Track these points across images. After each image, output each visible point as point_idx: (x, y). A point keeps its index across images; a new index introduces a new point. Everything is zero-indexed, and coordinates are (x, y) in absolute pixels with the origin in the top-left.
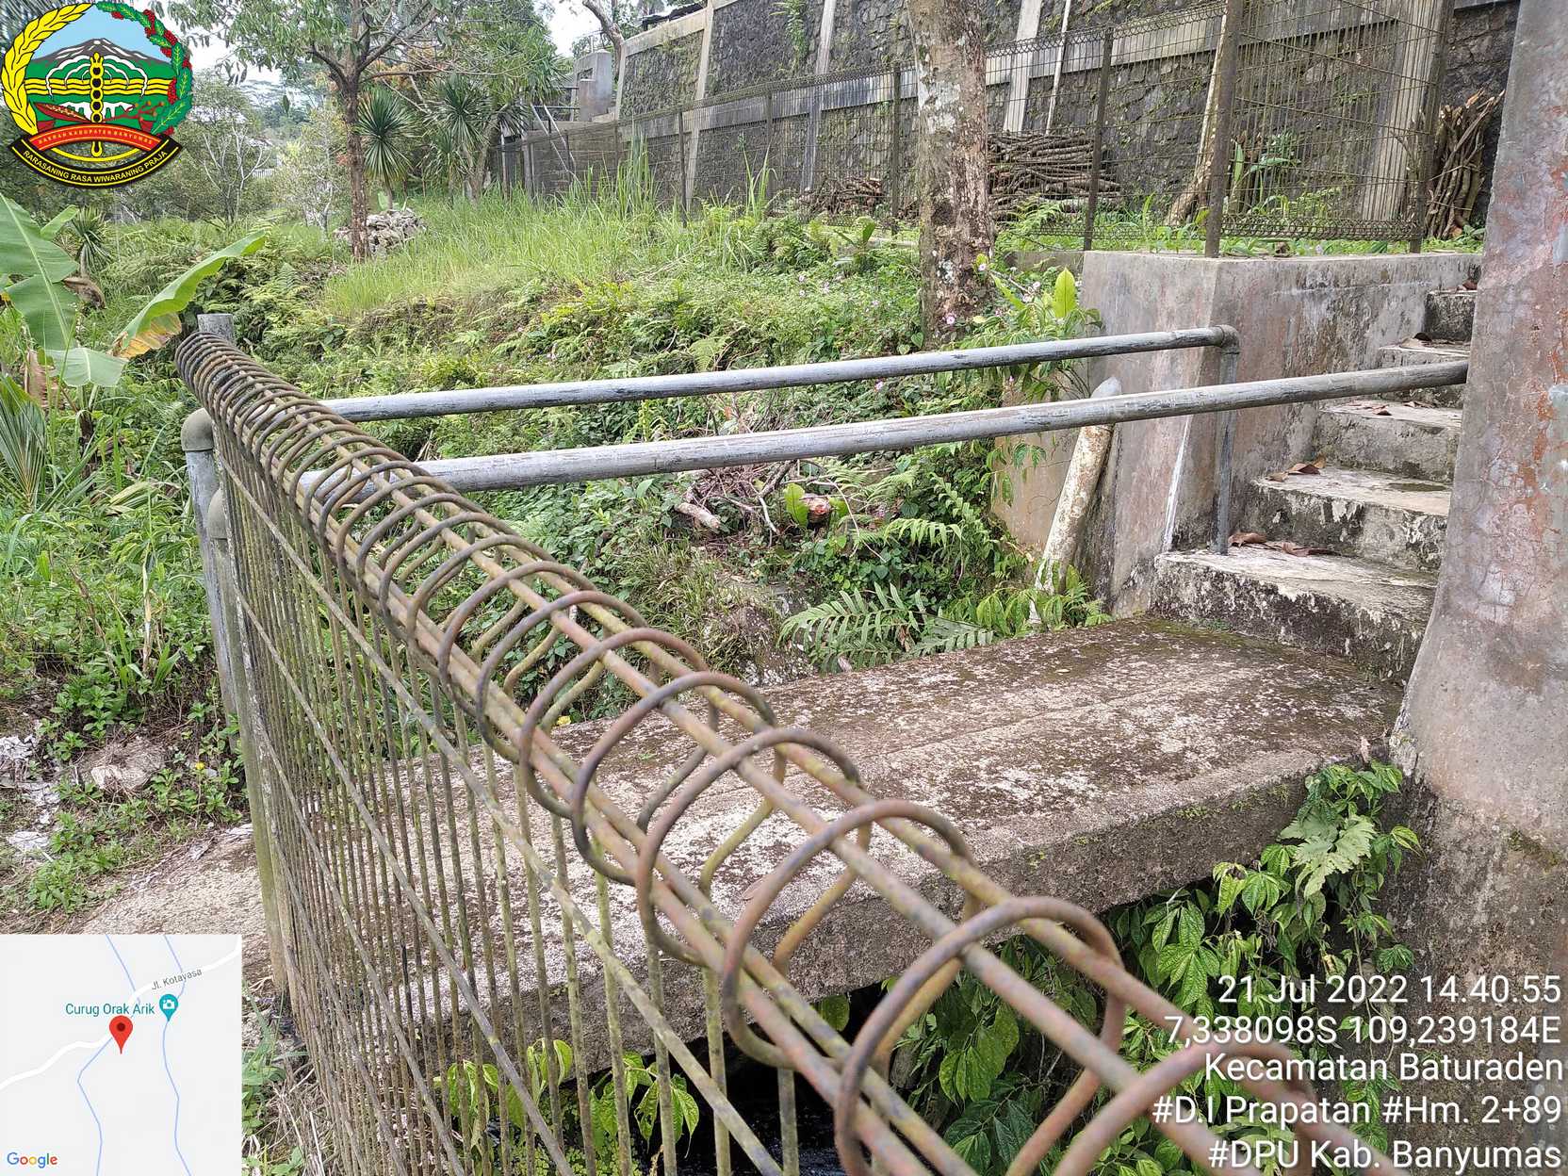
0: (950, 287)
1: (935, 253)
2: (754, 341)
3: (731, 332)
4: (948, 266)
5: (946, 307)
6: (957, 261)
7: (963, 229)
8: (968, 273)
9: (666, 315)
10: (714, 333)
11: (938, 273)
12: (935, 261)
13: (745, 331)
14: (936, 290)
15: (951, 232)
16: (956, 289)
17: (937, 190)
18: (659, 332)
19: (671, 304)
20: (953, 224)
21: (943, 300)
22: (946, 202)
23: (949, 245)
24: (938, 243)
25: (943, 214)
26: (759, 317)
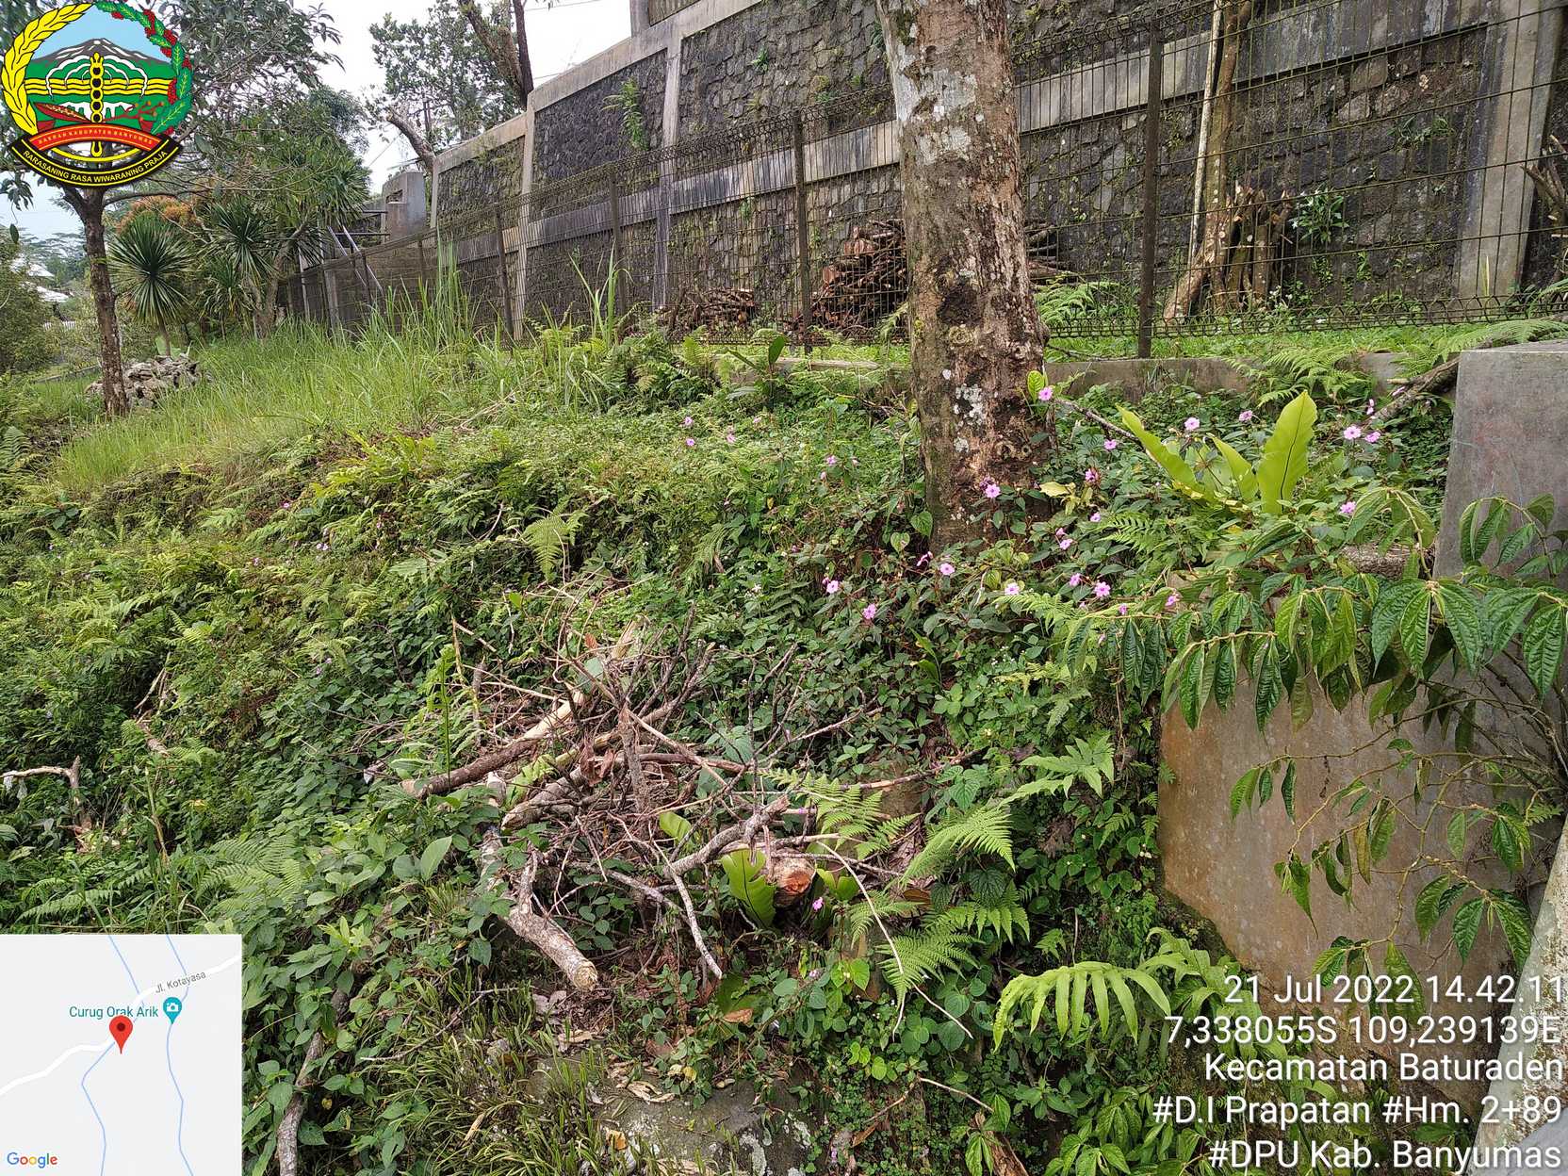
0: (979, 432)
1: (947, 374)
2: (624, 519)
3: (586, 507)
4: (974, 395)
5: (975, 467)
6: (989, 385)
7: (998, 330)
8: (1008, 407)
9: (485, 481)
10: (559, 508)
11: (956, 409)
12: (949, 387)
13: (608, 503)
14: (952, 436)
15: (975, 335)
16: (991, 434)
17: (945, 263)
18: (476, 508)
19: (492, 466)
20: (977, 320)
21: (967, 455)
22: (964, 282)
23: (974, 358)
24: (952, 356)
25: (958, 305)
26: (629, 482)
